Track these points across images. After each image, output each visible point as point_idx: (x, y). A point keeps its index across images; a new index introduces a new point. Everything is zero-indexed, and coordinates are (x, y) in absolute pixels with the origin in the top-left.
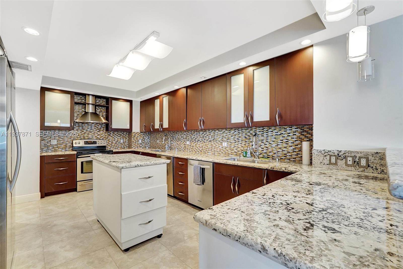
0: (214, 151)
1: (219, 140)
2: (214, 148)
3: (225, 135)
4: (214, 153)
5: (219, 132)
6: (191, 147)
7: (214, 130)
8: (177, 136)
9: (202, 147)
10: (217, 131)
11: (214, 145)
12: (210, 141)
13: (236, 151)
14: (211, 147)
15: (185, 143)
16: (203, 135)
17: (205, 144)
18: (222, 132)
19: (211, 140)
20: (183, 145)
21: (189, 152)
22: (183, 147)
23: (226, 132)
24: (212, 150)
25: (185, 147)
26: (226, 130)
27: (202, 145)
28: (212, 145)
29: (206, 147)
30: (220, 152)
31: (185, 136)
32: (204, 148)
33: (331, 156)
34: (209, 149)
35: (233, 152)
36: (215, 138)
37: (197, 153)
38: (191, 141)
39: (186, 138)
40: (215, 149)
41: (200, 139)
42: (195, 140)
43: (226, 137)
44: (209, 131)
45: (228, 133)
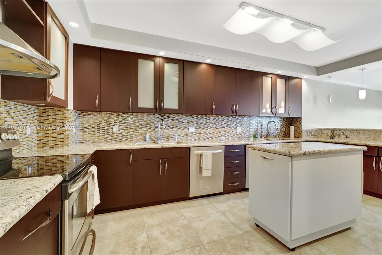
0: (228, 136)
1: (232, 125)
2: (228, 133)
3: (238, 121)
4: (228, 138)
5: (233, 119)
6: (198, 135)
7: (228, 116)
8: (170, 121)
9: (214, 133)
10: (231, 118)
11: (228, 131)
12: (223, 127)
13: (248, 134)
14: (225, 132)
15: (186, 130)
16: (215, 120)
17: (217, 130)
18: (235, 119)
19: (224, 125)
20: (182, 132)
21: (193, 140)
22: (183, 135)
23: (240, 118)
24: (225, 136)
25: (186, 135)
26: (240, 117)
27: (214, 131)
28: (225, 131)
29: (219, 133)
30: (234, 137)
31: (186, 121)
32: (215, 134)
33: (308, 132)
34: (222, 135)
35: (245, 135)
36: (228, 124)
37: (207, 140)
38: (197, 128)
39: (188, 123)
40: (228, 135)
41: (211, 125)
42: (204, 126)
43: (240, 123)
44: (222, 117)
45: (242, 120)
